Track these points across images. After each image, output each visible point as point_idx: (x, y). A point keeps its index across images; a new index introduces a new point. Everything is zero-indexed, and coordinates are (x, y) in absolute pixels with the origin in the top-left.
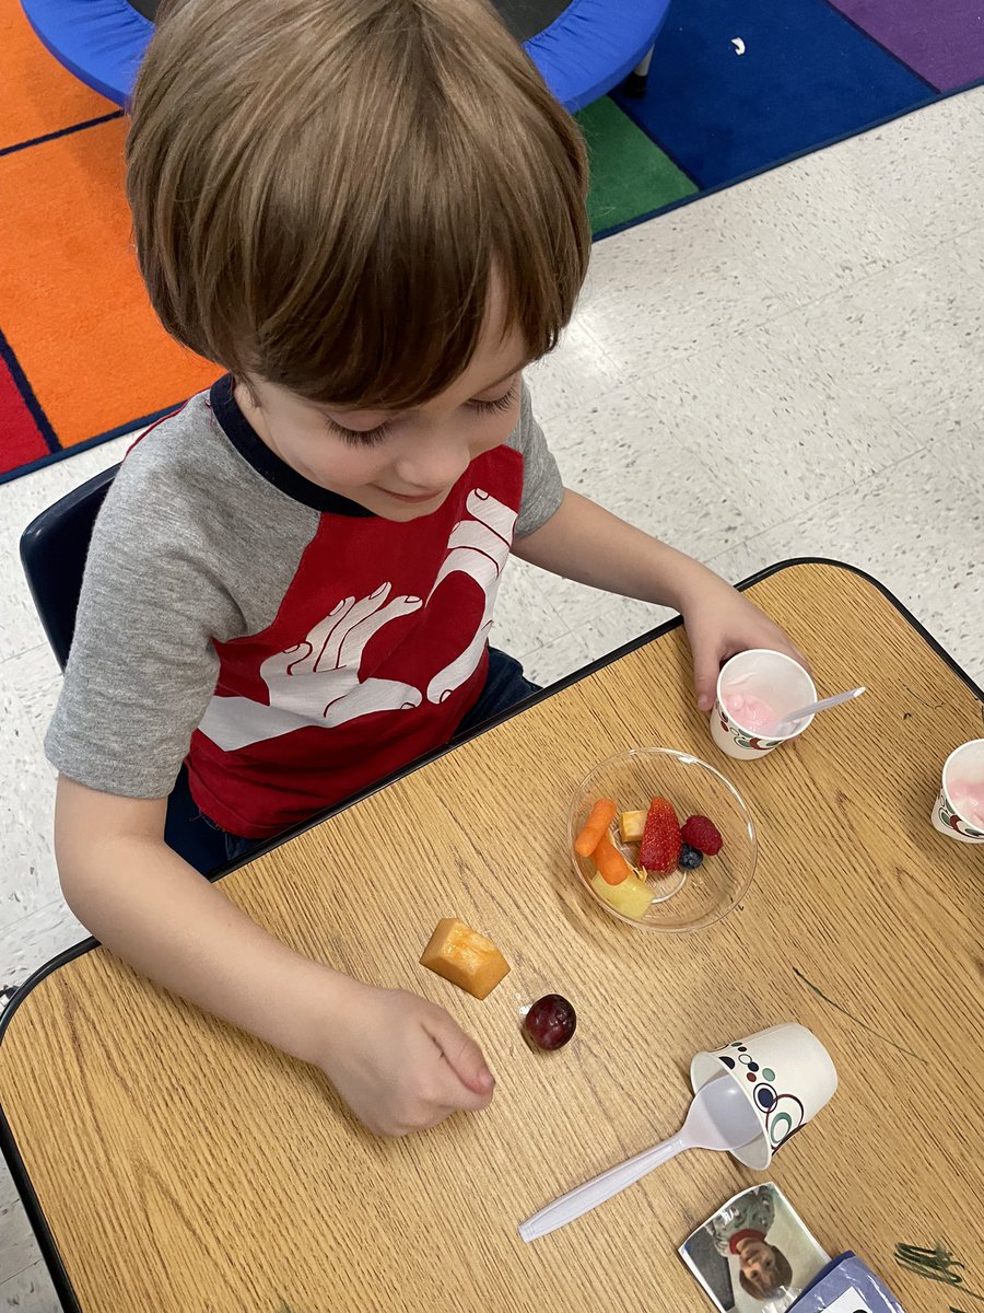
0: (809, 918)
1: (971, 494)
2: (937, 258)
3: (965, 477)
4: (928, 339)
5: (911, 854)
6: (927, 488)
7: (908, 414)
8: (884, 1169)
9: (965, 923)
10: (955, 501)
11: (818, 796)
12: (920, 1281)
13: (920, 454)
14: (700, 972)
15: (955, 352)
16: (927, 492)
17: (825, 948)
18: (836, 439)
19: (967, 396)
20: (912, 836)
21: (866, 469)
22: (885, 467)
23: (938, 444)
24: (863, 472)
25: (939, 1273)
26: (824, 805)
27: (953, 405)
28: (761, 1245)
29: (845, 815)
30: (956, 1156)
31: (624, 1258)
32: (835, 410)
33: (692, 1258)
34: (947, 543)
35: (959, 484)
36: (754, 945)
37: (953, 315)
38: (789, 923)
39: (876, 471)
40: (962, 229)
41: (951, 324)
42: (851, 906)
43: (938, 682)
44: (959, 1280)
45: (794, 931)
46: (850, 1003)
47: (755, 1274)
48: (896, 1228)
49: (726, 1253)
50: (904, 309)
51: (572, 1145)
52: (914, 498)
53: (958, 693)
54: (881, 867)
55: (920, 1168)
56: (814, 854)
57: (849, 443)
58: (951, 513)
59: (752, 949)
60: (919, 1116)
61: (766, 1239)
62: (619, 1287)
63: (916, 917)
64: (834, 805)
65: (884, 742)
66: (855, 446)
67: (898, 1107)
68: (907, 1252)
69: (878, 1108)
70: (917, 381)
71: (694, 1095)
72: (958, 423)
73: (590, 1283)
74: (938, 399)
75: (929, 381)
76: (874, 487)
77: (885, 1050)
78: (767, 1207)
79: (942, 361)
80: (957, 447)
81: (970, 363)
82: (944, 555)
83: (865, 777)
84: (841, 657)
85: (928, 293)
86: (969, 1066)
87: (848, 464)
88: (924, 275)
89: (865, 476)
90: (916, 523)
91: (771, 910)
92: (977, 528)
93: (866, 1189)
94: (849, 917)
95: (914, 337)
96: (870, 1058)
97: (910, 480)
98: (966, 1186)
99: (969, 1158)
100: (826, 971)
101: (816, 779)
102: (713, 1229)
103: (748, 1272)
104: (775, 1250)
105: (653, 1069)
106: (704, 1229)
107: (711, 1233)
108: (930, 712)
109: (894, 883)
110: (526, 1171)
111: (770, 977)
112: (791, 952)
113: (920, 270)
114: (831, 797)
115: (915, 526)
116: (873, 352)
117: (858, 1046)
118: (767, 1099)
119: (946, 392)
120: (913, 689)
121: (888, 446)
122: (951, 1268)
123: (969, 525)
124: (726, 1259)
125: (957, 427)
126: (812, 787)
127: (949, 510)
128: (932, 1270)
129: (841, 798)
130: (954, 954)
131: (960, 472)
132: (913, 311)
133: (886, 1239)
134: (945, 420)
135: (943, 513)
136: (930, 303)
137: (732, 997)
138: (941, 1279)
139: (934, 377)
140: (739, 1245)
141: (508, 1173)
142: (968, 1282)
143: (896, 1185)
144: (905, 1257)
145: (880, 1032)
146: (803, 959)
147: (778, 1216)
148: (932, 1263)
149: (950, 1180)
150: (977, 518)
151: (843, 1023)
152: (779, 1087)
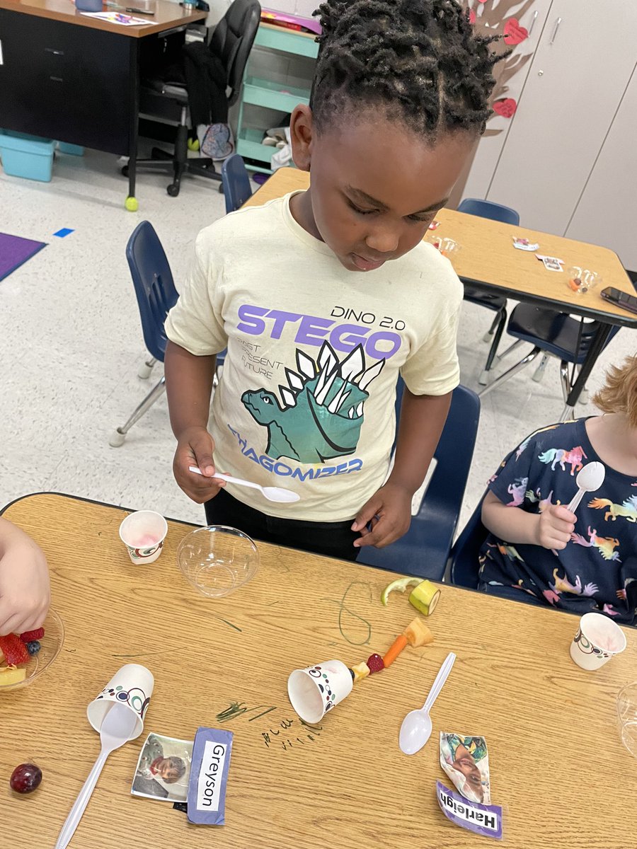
0: (107, 632)
1: (100, 464)
2: (15, 373)
3: (93, 458)
4: (35, 409)
5: (133, 581)
6: (78, 472)
7: (46, 445)
8: (194, 696)
9: (169, 590)
10: (95, 471)
11: (82, 586)
12: (233, 721)
13: (64, 460)
14: (72, 688)
15: (51, 409)
16: (79, 474)
17: (121, 638)
18: (17, 474)
19: (70, 425)
20: (130, 575)
21: (42, 479)
22: (51, 473)
23: (71, 451)
24: (41, 482)
25: (238, 713)
26: (86, 587)
27: (66, 431)
28: (164, 761)
29: (98, 585)
30: (217, 669)
31: (110, 820)
32: (7, 461)
33: (139, 791)
34: (104, 489)
35: (92, 463)
36: (89, 660)
37: (40, 394)
38: (99, 641)
39: (48, 477)
40: (20, 356)
41: (42, 398)
42: (121, 616)
43: (104, 514)
44: (246, 709)
45: (104, 642)
46: (144, 650)
47: (169, 774)
48: (212, 711)
49: (153, 776)
50: (13, 401)
51: (57, 801)
52: (75, 479)
53: (116, 513)
54: (125, 594)
55: (207, 684)
56: (94, 608)
57: (24, 472)
58: (97, 476)
59: (89, 662)
60: (195, 667)
61: (165, 757)
62: (117, 833)
63: (150, 601)
64: (90, 585)
65: (96, 549)
66: (29, 472)
67: (185, 671)
68: (221, 716)
69: (178, 677)
70: (42, 429)
71: (99, 734)
72: (74, 438)
73: (103, 843)
74: (58, 432)
75: (48, 426)
76: (51, 485)
77: (168, 656)
78: (157, 745)
79: (48, 415)
80: (80, 448)
81: (62, 410)
82: (106, 495)
83: (97, 566)
84: (57, 529)
85: (21, 390)
86: (201, 636)
87: (31, 482)
88: (13, 383)
89: (43, 483)
90: (83, 489)
91: (88, 641)
92: (113, 476)
93: (192, 708)
94: (123, 620)
95: (26, 411)
96: (164, 663)
97: (67, 473)
98: (227, 676)
99: (221, 666)
100: (127, 646)
101: (75, 580)
102: (140, 773)
103: (165, 776)
104: (170, 758)
105: (75, 741)
106: (136, 777)
107: (141, 775)
108: (108, 527)
109: (134, 596)
110: (41, 828)
111: (104, 666)
112: (107, 651)
113: (10, 381)
114: (87, 582)
115: (83, 491)
116: (10, 427)
117: (157, 662)
118: (123, 696)
119: (59, 427)
120: (96, 522)
121: (46, 463)
122: (240, 708)
123: (109, 477)
124: (154, 779)
125: (75, 440)
126: (76, 584)
127: (94, 476)
128: (234, 714)
129: (91, 580)
130: (172, 603)
131: (88, 457)
132: (19, 400)
133: (212, 719)
134: (67, 439)
135: (93, 478)
136: (25, 393)
137: (92, 686)
138: (239, 714)
139: (49, 424)
140: (155, 769)
141: (33, 837)
142: (249, 706)
143: (202, 697)
144: (222, 718)
145: (162, 651)
146: (115, 649)
147: (162, 744)
148: (233, 712)
149: (220, 679)
150: (110, 472)
151: (145, 659)
152: (125, 689)
